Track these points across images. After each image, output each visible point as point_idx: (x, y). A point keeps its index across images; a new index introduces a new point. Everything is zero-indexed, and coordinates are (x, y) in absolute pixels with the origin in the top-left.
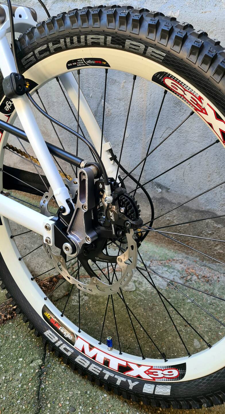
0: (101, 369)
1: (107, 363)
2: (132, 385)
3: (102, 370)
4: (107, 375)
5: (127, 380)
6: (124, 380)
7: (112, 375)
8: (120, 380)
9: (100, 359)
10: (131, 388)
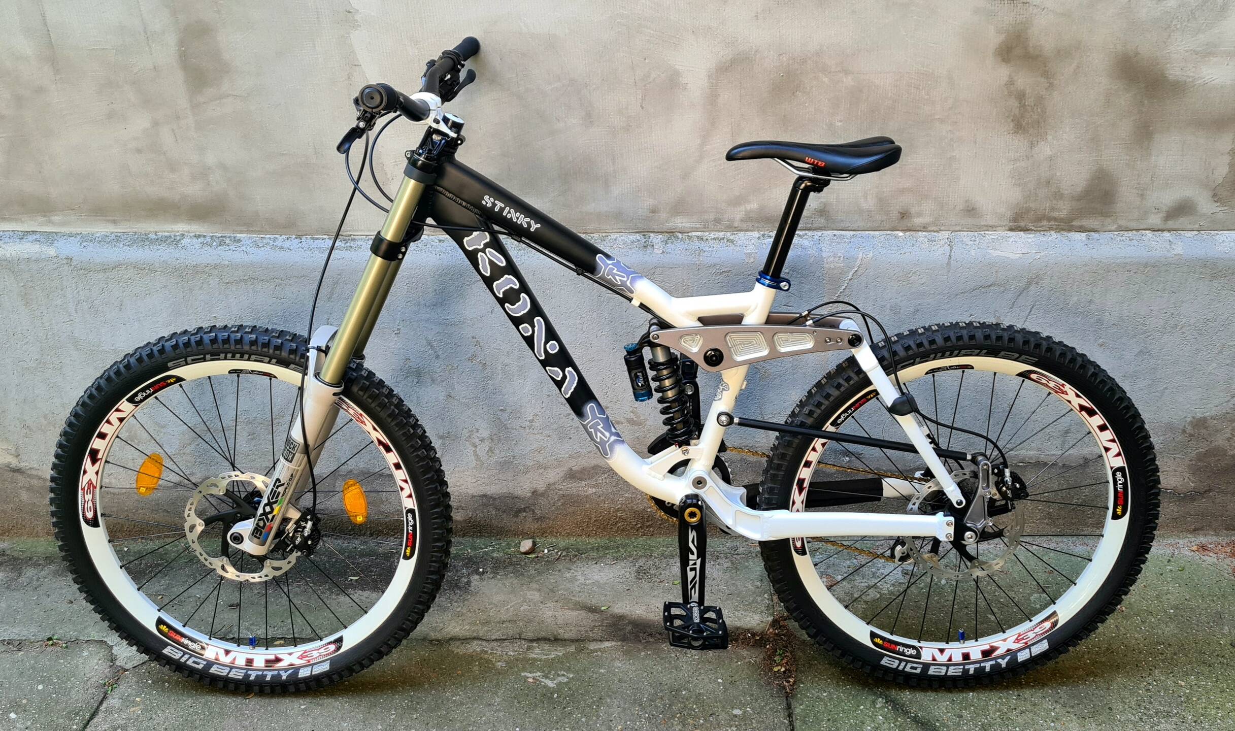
0: (962, 667)
1: (966, 656)
2: (1003, 663)
3: (964, 667)
4: (972, 669)
5: (996, 661)
6: (993, 662)
7: (978, 665)
8: (988, 666)
9: (958, 658)
10: (1004, 665)
